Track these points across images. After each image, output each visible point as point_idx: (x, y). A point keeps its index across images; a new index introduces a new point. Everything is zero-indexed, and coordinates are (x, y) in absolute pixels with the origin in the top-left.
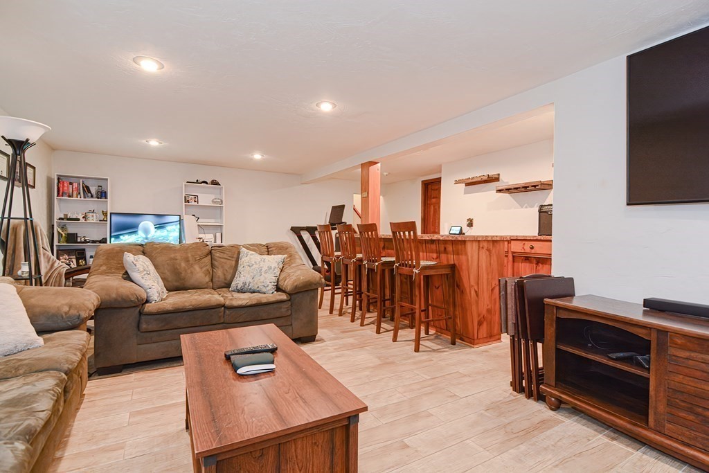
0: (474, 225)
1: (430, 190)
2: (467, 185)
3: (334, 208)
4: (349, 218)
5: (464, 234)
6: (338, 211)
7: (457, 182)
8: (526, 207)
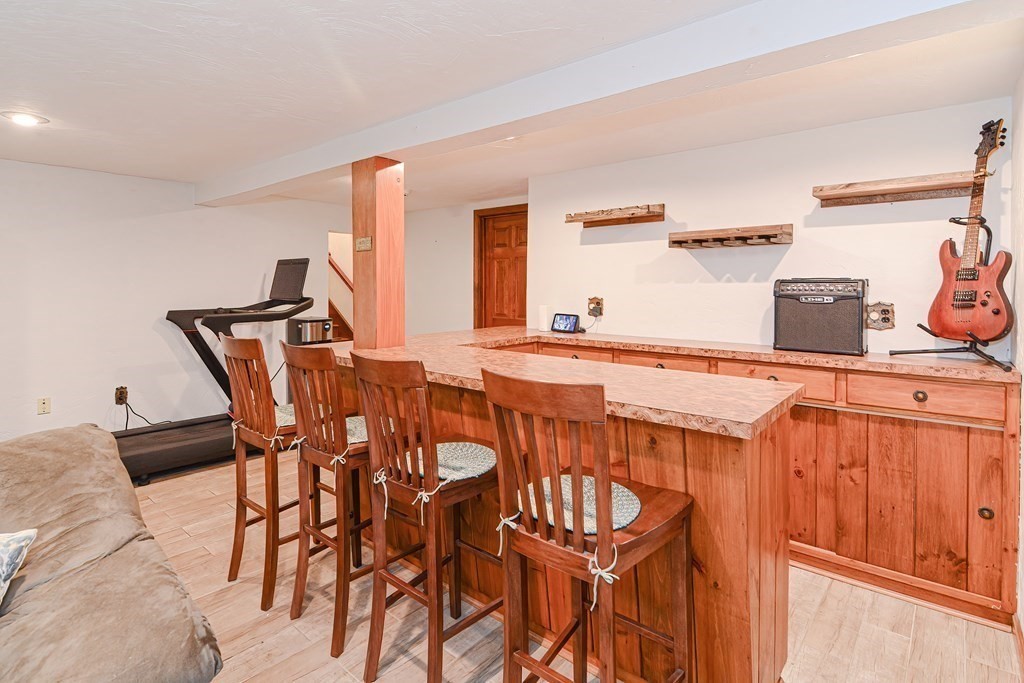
0: (604, 312)
1: (490, 230)
2: (589, 224)
3: (282, 264)
4: (321, 289)
5: (583, 331)
6: (292, 272)
7: (571, 219)
8: (729, 281)
